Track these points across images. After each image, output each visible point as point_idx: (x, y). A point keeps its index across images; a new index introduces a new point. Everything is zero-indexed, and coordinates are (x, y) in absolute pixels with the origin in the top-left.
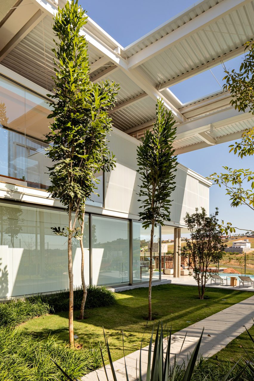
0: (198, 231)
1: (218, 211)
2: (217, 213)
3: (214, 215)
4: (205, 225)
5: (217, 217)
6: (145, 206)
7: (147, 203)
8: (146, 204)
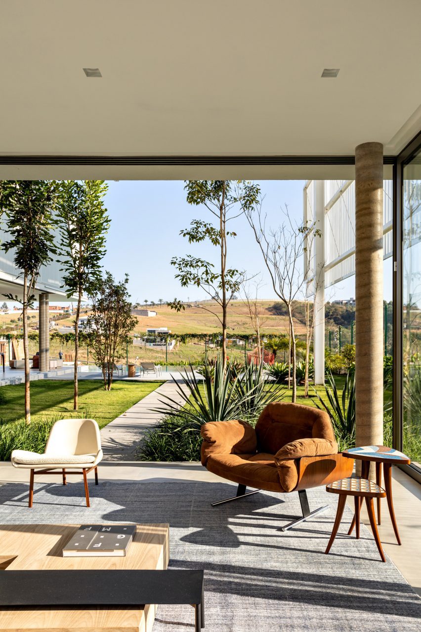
0: (101, 302)
1: (128, 277)
2: (127, 281)
3: (123, 283)
4: (110, 295)
5: (127, 286)
6: (67, 270)
7: (70, 266)
8: (68, 267)
